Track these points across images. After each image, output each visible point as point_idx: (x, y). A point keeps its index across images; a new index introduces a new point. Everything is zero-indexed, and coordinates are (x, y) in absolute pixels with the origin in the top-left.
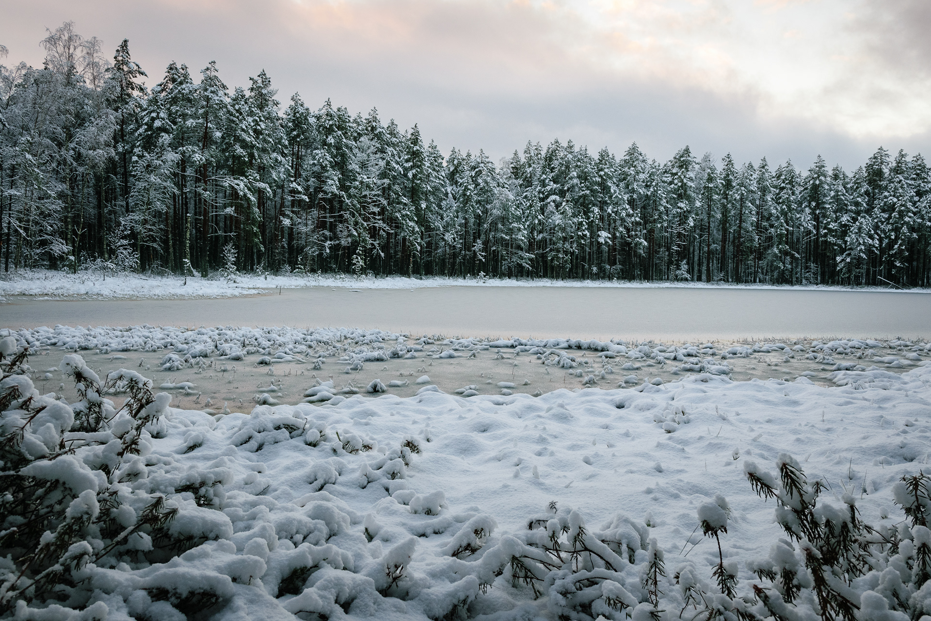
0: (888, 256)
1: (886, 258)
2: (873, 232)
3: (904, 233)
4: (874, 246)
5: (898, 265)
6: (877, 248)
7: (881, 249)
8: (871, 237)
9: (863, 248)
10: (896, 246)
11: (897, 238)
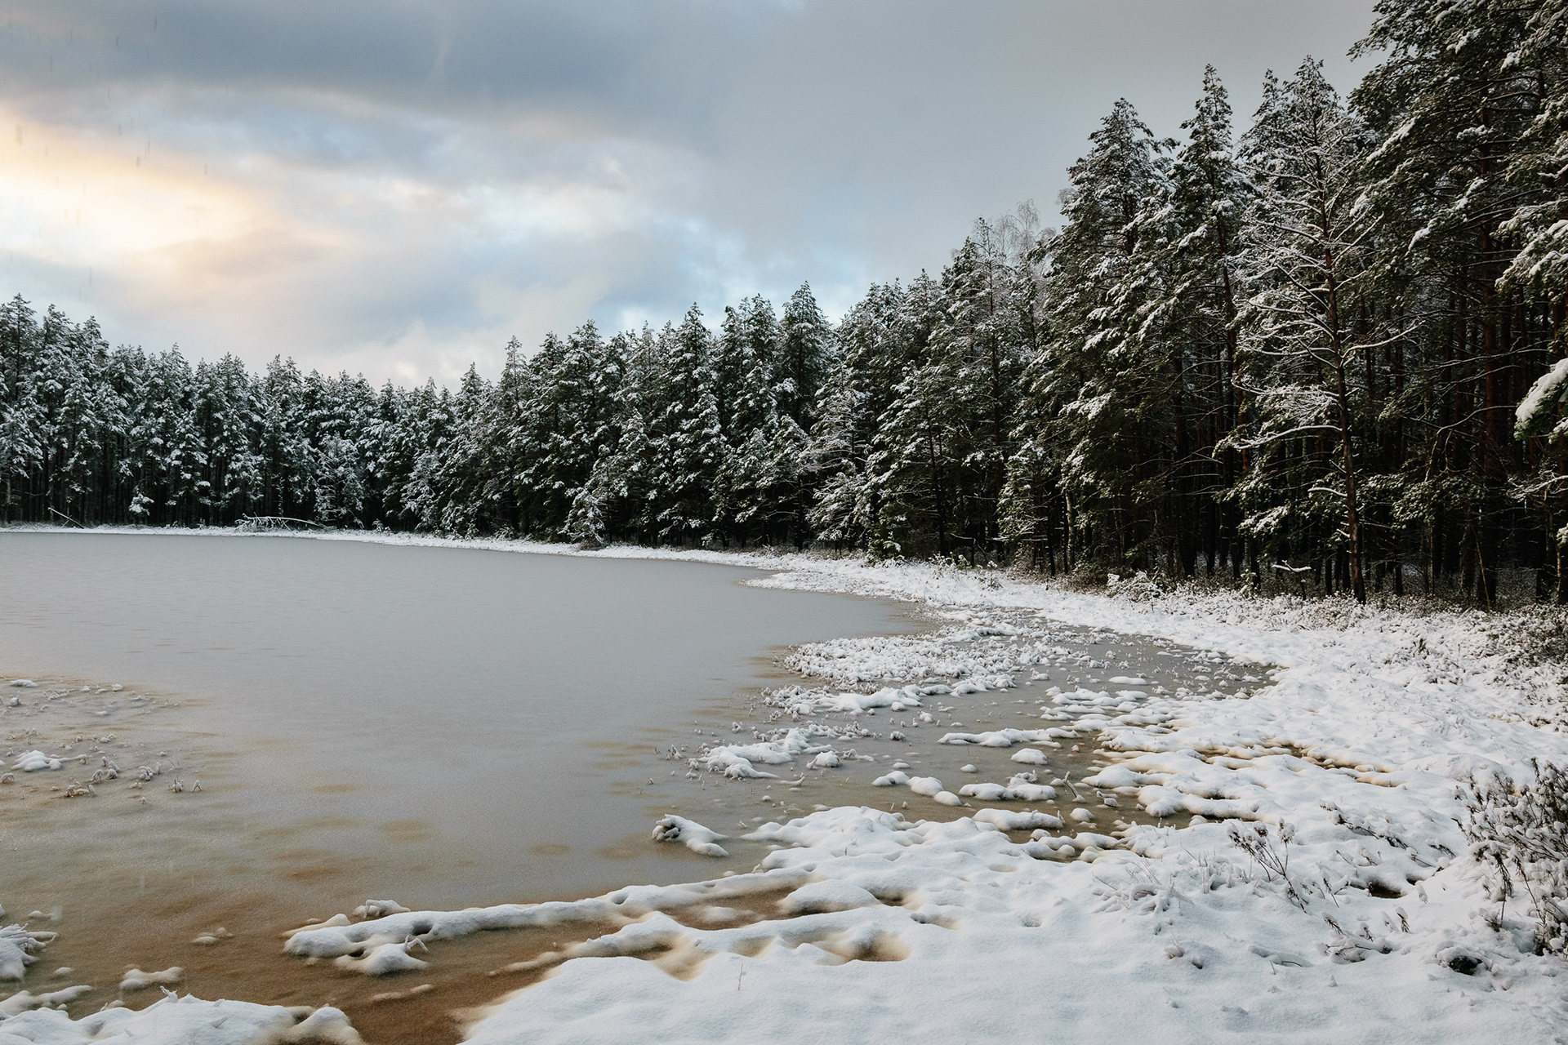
0: (59, 476)
1: (54, 478)
2: (31, 435)
3: (83, 440)
4: (36, 459)
5: (78, 490)
6: (40, 460)
7: (46, 463)
8: (30, 443)
9: (22, 460)
10: (72, 460)
11: (72, 447)
